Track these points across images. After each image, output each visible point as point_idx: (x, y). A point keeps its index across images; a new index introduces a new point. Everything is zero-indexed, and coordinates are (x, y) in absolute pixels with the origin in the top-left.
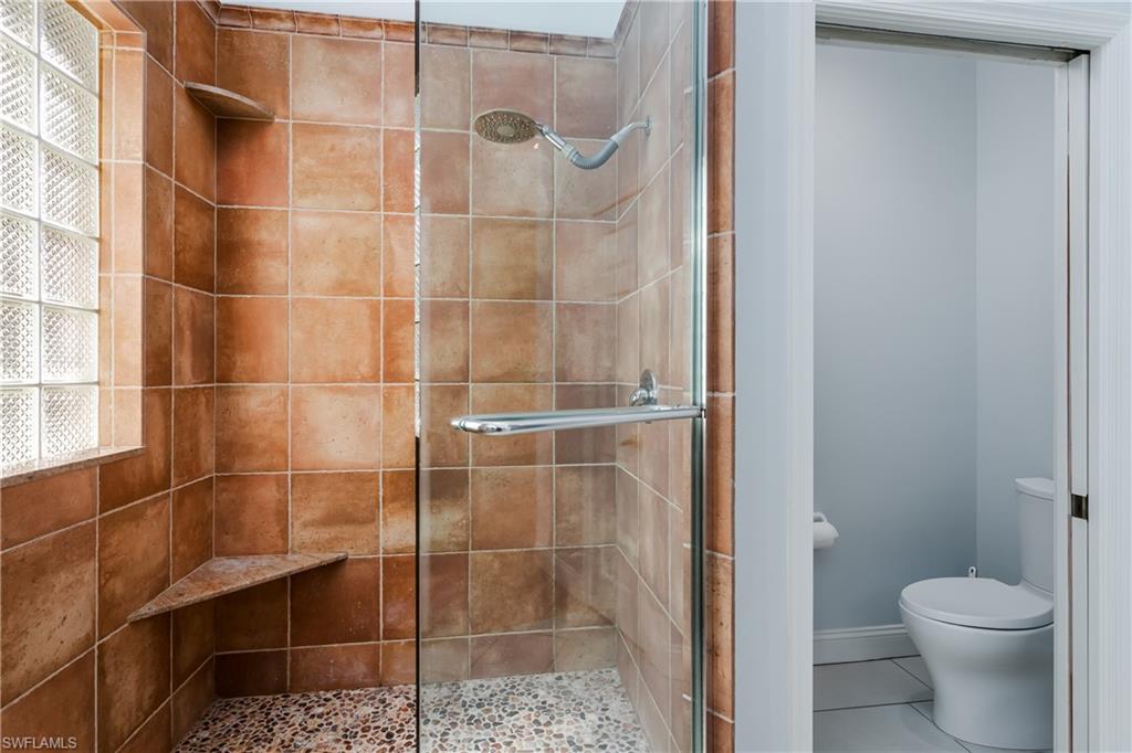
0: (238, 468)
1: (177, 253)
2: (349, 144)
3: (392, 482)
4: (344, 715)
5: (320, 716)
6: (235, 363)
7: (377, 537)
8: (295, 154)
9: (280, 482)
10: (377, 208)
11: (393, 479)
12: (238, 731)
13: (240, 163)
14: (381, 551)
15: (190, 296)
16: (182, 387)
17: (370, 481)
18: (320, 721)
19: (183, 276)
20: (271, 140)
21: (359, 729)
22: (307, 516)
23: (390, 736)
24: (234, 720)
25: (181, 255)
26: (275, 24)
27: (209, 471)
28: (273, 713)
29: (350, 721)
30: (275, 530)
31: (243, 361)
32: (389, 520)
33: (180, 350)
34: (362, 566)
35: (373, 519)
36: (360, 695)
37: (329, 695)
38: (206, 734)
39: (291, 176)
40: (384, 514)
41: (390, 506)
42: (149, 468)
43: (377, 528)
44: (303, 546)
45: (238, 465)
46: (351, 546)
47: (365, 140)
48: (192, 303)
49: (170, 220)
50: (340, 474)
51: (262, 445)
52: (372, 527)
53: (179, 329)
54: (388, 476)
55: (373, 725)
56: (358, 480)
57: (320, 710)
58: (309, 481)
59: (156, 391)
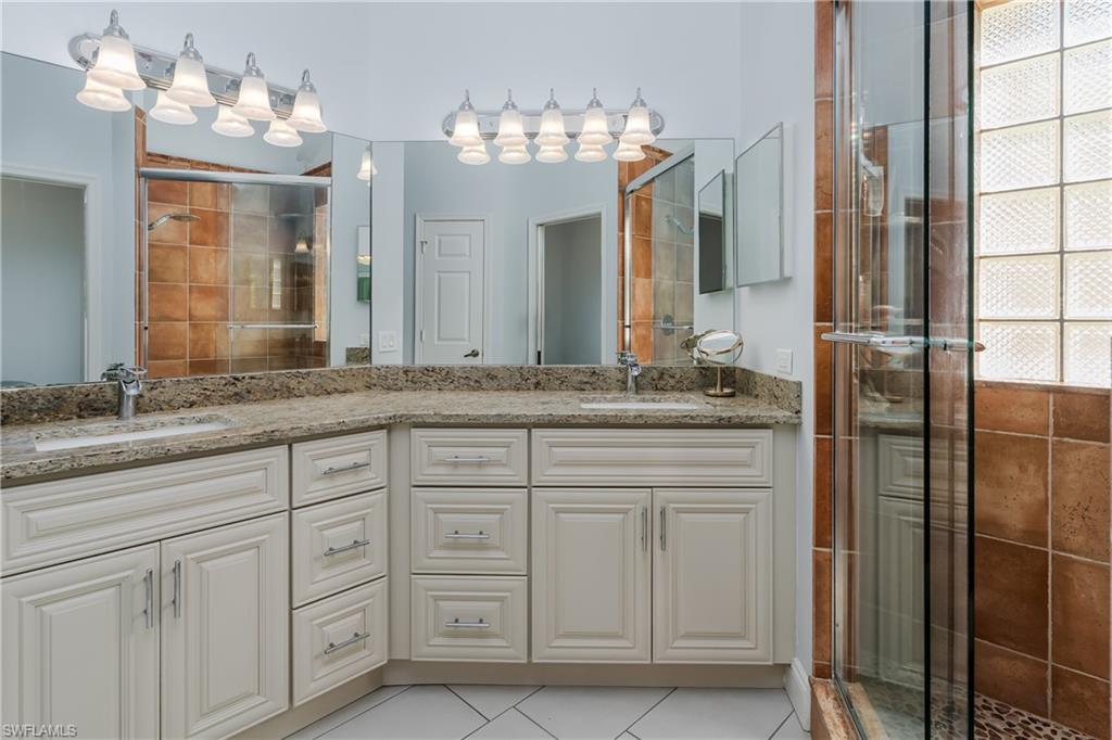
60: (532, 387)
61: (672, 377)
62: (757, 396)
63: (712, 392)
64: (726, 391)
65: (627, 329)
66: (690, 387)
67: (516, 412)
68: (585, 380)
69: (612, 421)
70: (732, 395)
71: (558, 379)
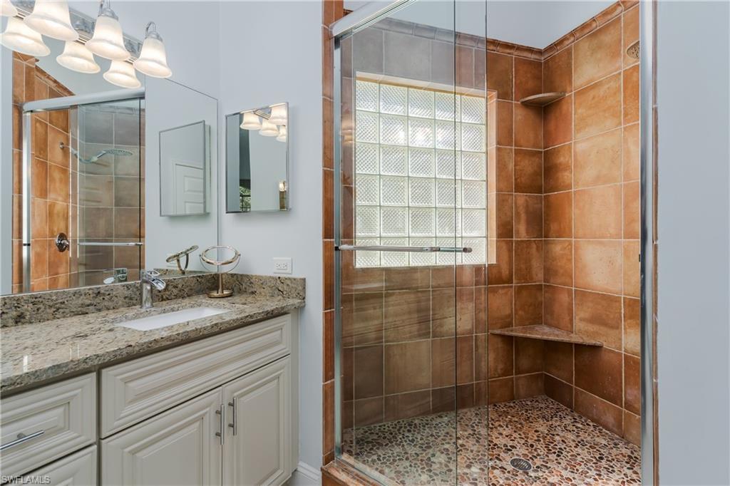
0: (553, 282)
1: (516, 179)
2: (602, 91)
3: (629, 305)
4: (589, 435)
5: (577, 428)
6: (550, 228)
7: (621, 339)
8: (575, 109)
9: (570, 292)
10: (620, 124)
11: (630, 303)
12: (540, 410)
13: (552, 125)
14: (623, 350)
15: (525, 197)
16: (519, 239)
17: (616, 302)
18: (575, 429)
19: (519, 188)
20: (564, 107)
21: (589, 445)
22: (582, 315)
23: (601, 458)
24: (543, 406)
25: (518, 180)
26: (566, 43)
27: (540, 281)
28: (560, 413)
29: (589, 439)
30: (567, 318)
31: (554, 227)
32: (628, 330)
33: (518, 222)
34: (612, 355)
35: (617, 327)
36: (607, 434)
37: (591, 424)
38: (529, 403)
39: (573, 124)
40: (624, 326)
41: (629, 321)
42: (500, 272)
43: (620, 333)
44: (580, 331)
45: (552, 281)
46: (604, 339)
47: (612, 84)
48: (527, 201)
49: (511, 166)
50: (599, 294)
51: (561, 271)
52: (617, 331)
53: (518, 214)
54: (627, 301)
55: (598, 448)
56: (609, 300)
57: (581, 426)
58: (583, 295)
59: (504, 241)
60: (11, 322)
61: (176, 287)
62: (253, 293)
63: (215, 294)
64: (226, 292)
65: (25, 249)
66: (189, 293)
67: (80, 355)
68: (88, 302)
69: (192, 335)
70: (230, 295)
71: (50, 307)
